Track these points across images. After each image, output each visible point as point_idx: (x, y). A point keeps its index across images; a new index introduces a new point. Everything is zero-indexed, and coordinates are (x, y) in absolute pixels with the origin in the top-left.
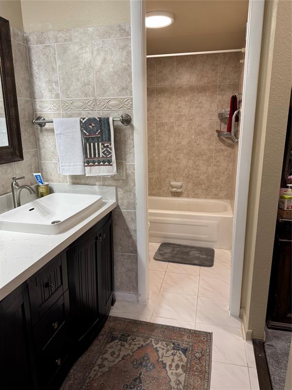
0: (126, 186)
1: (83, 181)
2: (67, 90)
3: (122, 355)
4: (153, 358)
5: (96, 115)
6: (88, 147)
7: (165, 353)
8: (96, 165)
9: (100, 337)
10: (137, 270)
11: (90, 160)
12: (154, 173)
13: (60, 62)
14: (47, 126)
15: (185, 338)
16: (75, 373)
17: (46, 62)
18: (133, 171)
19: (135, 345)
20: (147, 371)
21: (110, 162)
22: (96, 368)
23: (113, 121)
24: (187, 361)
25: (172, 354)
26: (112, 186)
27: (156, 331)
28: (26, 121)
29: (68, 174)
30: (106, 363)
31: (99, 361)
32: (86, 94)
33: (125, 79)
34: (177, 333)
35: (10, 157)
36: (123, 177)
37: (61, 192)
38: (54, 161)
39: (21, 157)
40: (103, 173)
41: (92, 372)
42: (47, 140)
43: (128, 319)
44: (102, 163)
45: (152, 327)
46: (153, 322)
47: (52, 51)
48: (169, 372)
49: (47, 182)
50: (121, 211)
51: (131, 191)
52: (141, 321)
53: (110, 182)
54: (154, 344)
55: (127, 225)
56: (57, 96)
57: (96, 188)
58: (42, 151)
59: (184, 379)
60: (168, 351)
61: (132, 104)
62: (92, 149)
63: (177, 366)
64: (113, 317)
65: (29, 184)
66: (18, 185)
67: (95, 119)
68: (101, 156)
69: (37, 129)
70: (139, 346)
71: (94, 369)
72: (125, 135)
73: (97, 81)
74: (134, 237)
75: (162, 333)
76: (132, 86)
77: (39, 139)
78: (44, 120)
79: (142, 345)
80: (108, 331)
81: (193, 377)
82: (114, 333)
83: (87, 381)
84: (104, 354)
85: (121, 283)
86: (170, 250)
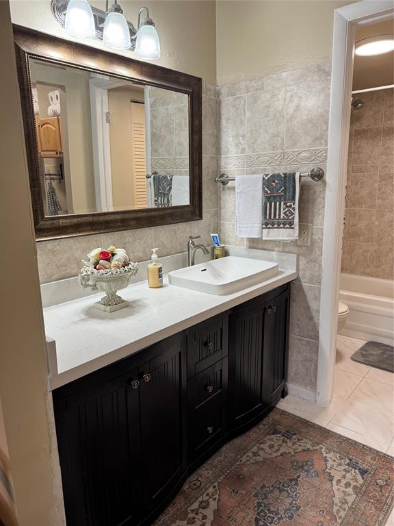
0: (310, 254)
1: (260, 246)
2: (254, 143)
3: (281, 451)
4: (318, 465)
5: (282, 170)
6: (268, 207)
7: (335, 466)
8: (275, 228)
9: (261, 426)
10: (317, 361)
11: (269, 221)
12: (370, 243)
13: (249, 113)
14: (230, 184)
15: (369, 458)
16: (227, 451)
17: (236, 114)
18: (320, 236)
19: (300, 445)
20: (307, 476)
21: (291, 224)
22: (251, 454)
23: (300, 176)
24: (364, 484)
25: (345, 470)
26: (293, 253)
27: (331, 439)
28: (210, 180)
29: (245, 236)
30: (261, 453)
31: (255, 449)
32: (274, 147)
33: (320, 128)
34: (359, 450)
35: (190, 216)
36: (307, 243)
37: (236, 255)
38: (233, 221)
39: (201, 217)
40: (282, 236)
41: (245, 456)
42: (228, 199)
43: (299, 417)
44: (282, 226)
45: (326, 434)
46: (330, 429)
47: (242, 102)
48: (335, 487)
49: (224, 243)
50: (302, 285)
51: (316, 262)
52: (314, 424)
53: (292, 248)
54: (324, 452)
55: (307, 304)
56: (243, 151)
57: (274, 254)
58: (223, 211)
59: (353, 501)
60: (340, 464)
61: (326, 156)
62: (273, 209)
63: (348, 485)
64: (281, 410)
65: (205, 245)
66: (194, 245)
67: (279, 175)
68: (282, 217)
69: (220, 187)
70: (304, 448)
71: (247, 454)
72: (315, 193)
73: (287, 131)
74: (316, 319)
75: (339, 444)
76: (327, 135)
77: (220, 198)
78: (227, 177)
79: (308, 449)
80: (271, 422)
81: (366, 503)
82: (278, 426)
83: (237, 463)
84: (262, 443)
85: (296, 374)
86: (379, 352)
